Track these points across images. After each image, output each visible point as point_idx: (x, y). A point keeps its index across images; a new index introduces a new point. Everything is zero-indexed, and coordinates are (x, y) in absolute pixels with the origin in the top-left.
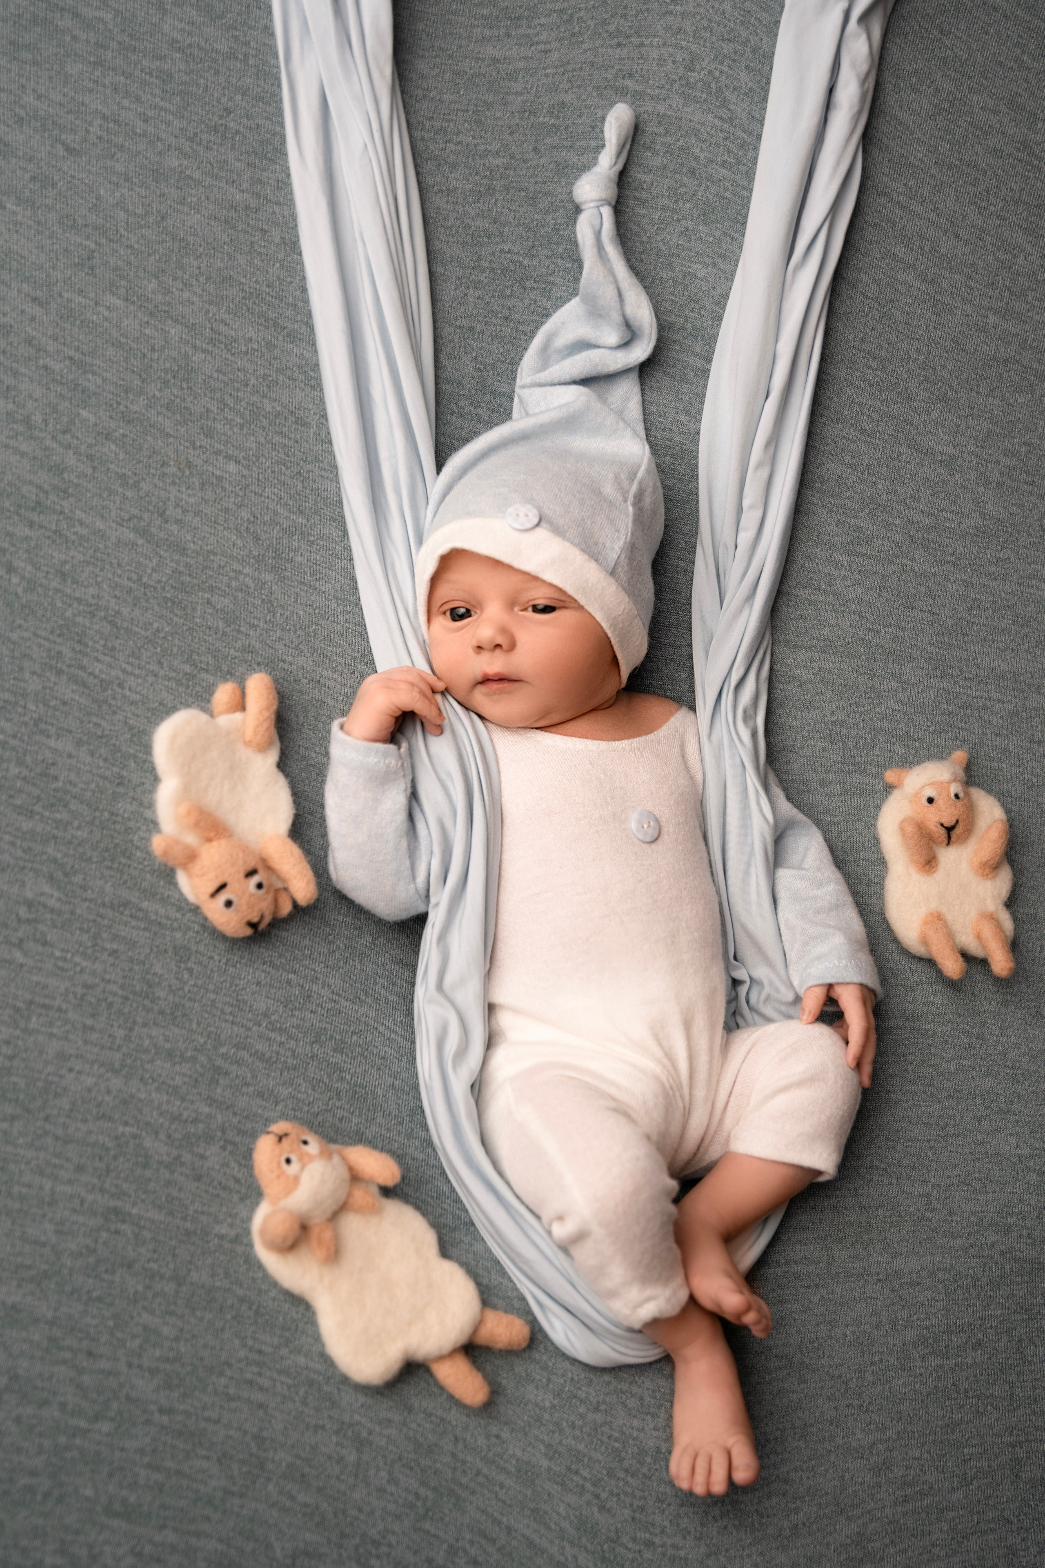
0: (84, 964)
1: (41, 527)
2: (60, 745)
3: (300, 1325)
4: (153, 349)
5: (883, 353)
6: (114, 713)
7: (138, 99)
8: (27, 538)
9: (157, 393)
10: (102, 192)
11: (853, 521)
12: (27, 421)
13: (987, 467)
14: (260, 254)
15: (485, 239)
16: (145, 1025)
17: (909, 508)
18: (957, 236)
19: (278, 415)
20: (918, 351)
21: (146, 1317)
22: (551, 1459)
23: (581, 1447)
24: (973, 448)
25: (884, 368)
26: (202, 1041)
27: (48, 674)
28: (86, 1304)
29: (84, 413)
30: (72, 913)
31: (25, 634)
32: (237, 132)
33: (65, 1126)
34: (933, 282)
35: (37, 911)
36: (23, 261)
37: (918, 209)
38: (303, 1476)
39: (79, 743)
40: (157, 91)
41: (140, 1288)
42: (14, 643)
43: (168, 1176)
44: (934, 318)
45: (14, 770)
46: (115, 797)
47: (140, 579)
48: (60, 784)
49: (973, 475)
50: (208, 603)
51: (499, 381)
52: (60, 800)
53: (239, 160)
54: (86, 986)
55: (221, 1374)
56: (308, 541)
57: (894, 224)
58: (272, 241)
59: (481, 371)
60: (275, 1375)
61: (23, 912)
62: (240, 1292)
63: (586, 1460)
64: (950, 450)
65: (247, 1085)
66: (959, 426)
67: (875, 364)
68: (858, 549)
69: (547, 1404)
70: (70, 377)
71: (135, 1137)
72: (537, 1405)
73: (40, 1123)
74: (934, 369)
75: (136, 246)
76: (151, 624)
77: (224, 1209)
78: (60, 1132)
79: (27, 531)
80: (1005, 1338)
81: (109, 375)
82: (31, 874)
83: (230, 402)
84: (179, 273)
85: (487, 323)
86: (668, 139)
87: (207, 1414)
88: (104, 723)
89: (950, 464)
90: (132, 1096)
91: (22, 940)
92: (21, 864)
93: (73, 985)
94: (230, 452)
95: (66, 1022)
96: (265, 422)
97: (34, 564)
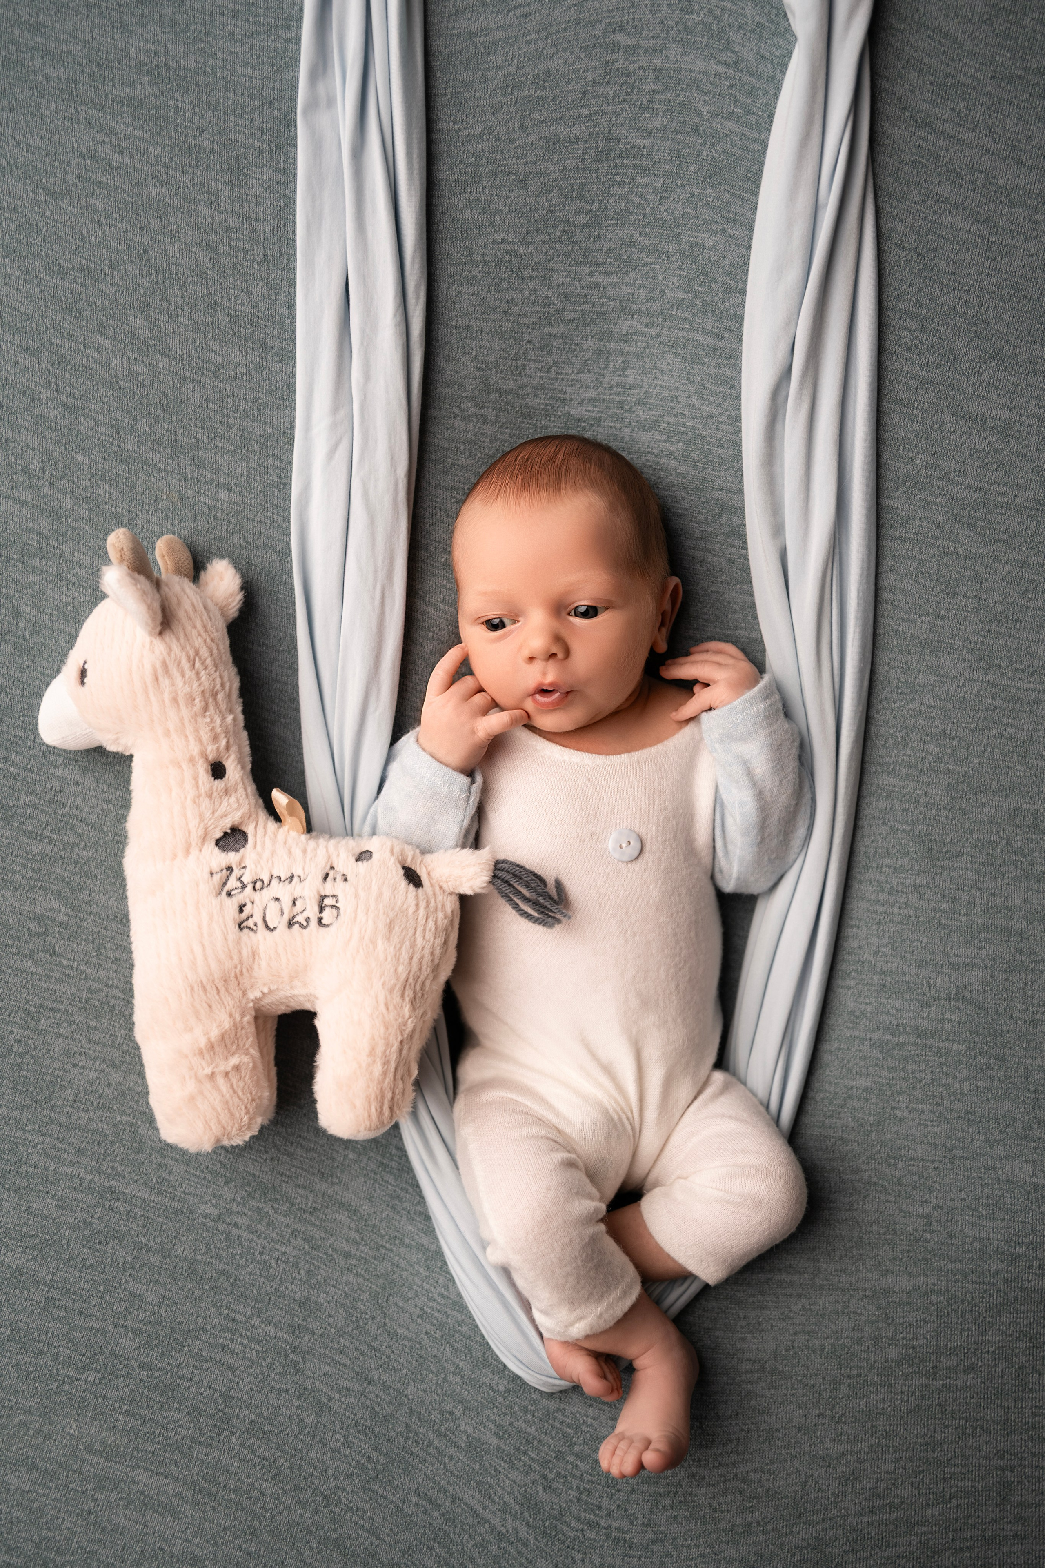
0: (89, 971)
1: (43, 572)
2: (67, 774)
3: (273, 1298)
4: (142, 386)
5: (924, 311)
7: (113, 132)
8: (32, 584)
9: (148, 429)
10: (85, 233)
12: (25, 471)
14: (243, 275)
15: (476, 232)
17: (953, 483)
18: (1020, 163)
19: (269, 437)
20: (967, 304)
21: (132, 1285)
22: (500, 1438)
23: (532, 1430)
24: (1035, 409)
25: (923, 329)
28: (80, 1271)
29: (78, 457)
30: (79, 926)
32: (212, 151)
33: (69, 1115)
34: (987, 221)
35: (46, 924)
36: (14, 313)
37: (968, 136)
38: (264, 1433)
40: (130, 120)
41: (129, 1258)
42: (23, 683)
43: (160, 1160)
44: (988, 263)
45: (24, 798)
48: (67, 809)
52: (67, 824)
53: (217, 180)
54: (90, 991)
55: (197, 1338)
57: (937, 157)
58: (255, 259)
60: (245, 1342)
61: (33, 926)
62: (219, 1266)
63: (535, 1443)
64: (1006, 414)
66: (1017, 385)
67: (913, 325)
69: (502, 1388)
70: (64, 423)
71: (131, 1125)
72: (491, 1388)
73: (46, 1112)
74: (987, 323)
75: (121, 283)
77: (210, 1191)
78: (64, 1119)
79: (31, 578)
81: (101, 417)
82: (41, 892)
83: (221, 430)
84: (165, 305)
86: (668, 95)
87: (181, 1372)
89: (1004, 430)
90: (129, 1089)
91: (32, 952)
92: (32, 883)
93: (79, 990)
94: (222, 480)
95: (71, 1023)
96: (256, 447)
97: (39, 608)
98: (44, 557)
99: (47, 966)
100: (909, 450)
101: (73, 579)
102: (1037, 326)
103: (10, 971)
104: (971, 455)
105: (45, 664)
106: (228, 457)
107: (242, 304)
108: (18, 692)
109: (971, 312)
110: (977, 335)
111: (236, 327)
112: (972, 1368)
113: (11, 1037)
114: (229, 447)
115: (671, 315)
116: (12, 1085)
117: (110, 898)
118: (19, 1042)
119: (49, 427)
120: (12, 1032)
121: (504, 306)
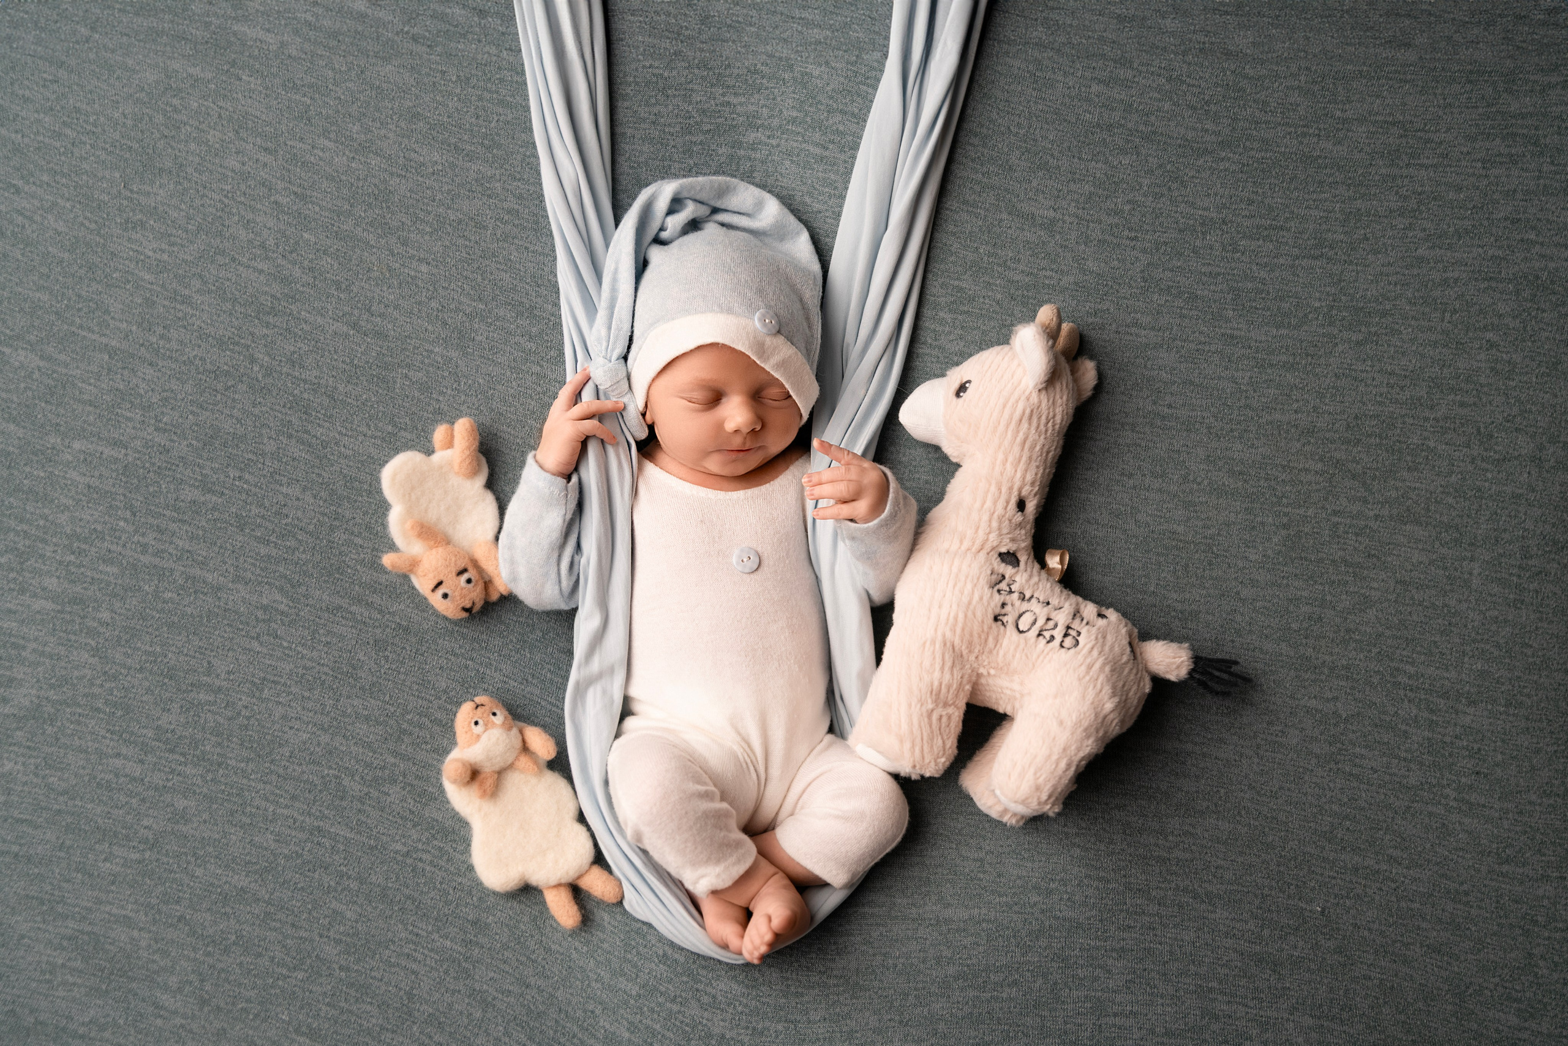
0: (305, 652)
1: (275, 326)
2: (290, 491)
3: (450, 919)
4: (358, 179)
6: (332, 465)
8: (265, 336)
9: (363, 214)
11: (956, 283)
12: (263, 246)
13: (1088, 227)
14: (441, 91)
16: (348, 697)
17: (1009, 268)
19: (460, 222)
21: (334, 904)
22: (632, 1033)
23: (658, 1027)
24: (1075, 210)
26: (392, 710)
27: (281, 438)
28: (292, 892)
29: (306, 236)
30: (298, 615)
31: (264, 409)
33: (286, 768)
35: (271, 613)
36: (256, 120)
38: (440, 1023)
39: (305, 489)
41: (332, 883)
42: (255, 416)
43: (359, 806)
44: (1034, 94)
45: (255, 510)
46: (332, 529)
47: (352, 361)
48: (290, 520)
49: (1074, 235)
50: (406, 377)
52: (289, 532)
54: (305, 668)
55: (387, 948)
56: (487, 323)
59: (635, 168)
60: (426, 952)
61: (260, 614)
62: (407, 892)
63: (660, 1036)
64: (1052, 214)
65: (426, 743)
66: (1060, 191)
68: (962, 308)
69: (634, 993)
70: (295, 208)
71: (336, 777)
72: (625, 992)
73: (267, 765)
75: (342, 97)
76: (361, 396)
77: (400, 832)
78: (281, 771)
79: (265, 331)
80: (1040, 981)
81: (324, 204)
82: (267, 587)
83: (421, 215)
84: (377, 115)
85: (636, 128)
87: (373, 974)
88: (324, 474)
89: (1050, 226)
90: (336, 748)
91: (259, 635)
92: (260, 579)
93: (296, 667)
94: (422, 256)
95: (289, 693)
96: (449, 229)
97: (270, 356)
98: (276, 315)
99: (270, 647)
100: (975, 241)
101: (300, 333)
102: (1075, 143)
103: (240, 650)
104: (1024, 246)
105: (273, 400)
106: (427, 237)
107: (439, 115)
108: (251, 423)
109: (1022, 132)
110: (1028, 151)
111: (434, 133)
112: (1015, 983)
113: (240, 703)
114: (428, 229)
115: (788, 130)
116: (240, 742)
117: (323, 592)
118: (246, 707)
119: (283, 212)
120: (240, 699)
121: (652, 117)
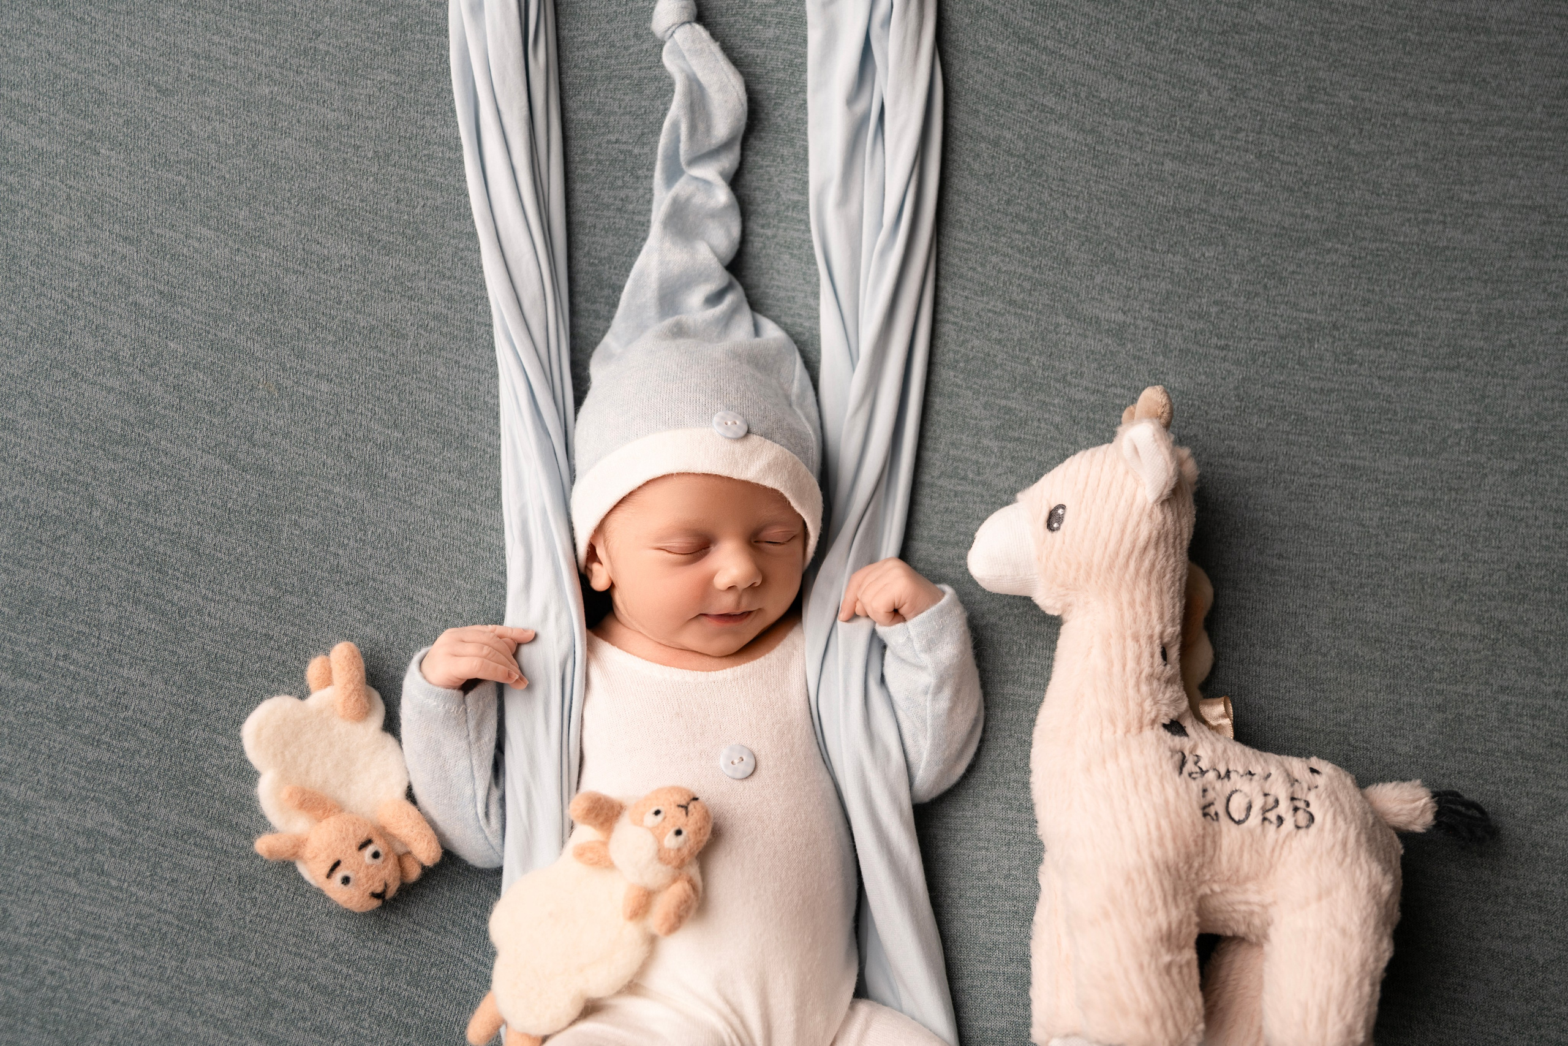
0: (140, 893)
1: (125, 459)
2: (132, 674)
4: (244, 275)
5: (1034, 215)
6: (192, 640)
7: (229, 34)
8: (112, 472)
9: (247, 319)
10: (194, 128)
11: (1003, 402)
12: (115, 357)
13: (1166, 333)
14: (353, 170)
15: (590, 132)
16: (198, 956)
17: (1070, 384)
18: (1121, 78)
19: (372, 329)
20: (1077, 209)
24: (1149, 313)
25: (1035, 233)
26: (259, 973)
27: (124, 604)
29: (172, 345)
30: (133, 842)
31: (103, 566)
32: (327, 53)
34: (1092, 131)
35: (96, 840)
36: (115, 203)
37: (1071, 53)
39: (152, 672)
40: (247, 24)
42: (91, 575)
44: (1094, 171)
45: (83, 700)
46: (187, 724)
47: (225, 504)
48: (130, 713)
49: (1149, 344)
50: (295, 524)
51: (616, 274)
52: (129, 729)
53: (330, 80)
54: (140, 916)
56: (404, 455)
57: (1041, 72)
58: (366, 156)
59: (596, 265)
61: (81, 841)
64: (1120, 317)
65: (304, 1019)
66: (1130, 289)
67: (1024, 228)
68: (1011, 433)
70: (160, 311)
74: (1098, 228)
75: (227, 176)
76: (234, 549)
79: (111, 465)
81: (198, 306)
82: (93, 804)
83: (323, 321)
84: (271, 197)
85: (597, 216)
86: (779, 9)
88: (180, 651)
89: (1119, 332)
90: (177, 1030)
91: (77, 870)
92: (84, 793)
93: (127, 915)
94: (322, 371)
95: (114, 953)
96: (358, 339)
97: (116, 497)
98: (127, 445)
99: (92, 887)
100: (1025, 351)
101: (157, 468)
102: (1147, 231)
103: (50, 892)
104: (1088, 357)
105: (116, 554)
106: (329, 348)
107: (350, 198)
108: (84, 584)
109: (1081, 217)
110: (1088, 239)
111: (343, 221)
113: (45, 968)
114: (331, 338)
115: (787, 217)
116: (40, 1024)
117: (171, 811)
118: (53, 973)
119: (144, 315)
120: (45, 962)
121: (619, 203)
